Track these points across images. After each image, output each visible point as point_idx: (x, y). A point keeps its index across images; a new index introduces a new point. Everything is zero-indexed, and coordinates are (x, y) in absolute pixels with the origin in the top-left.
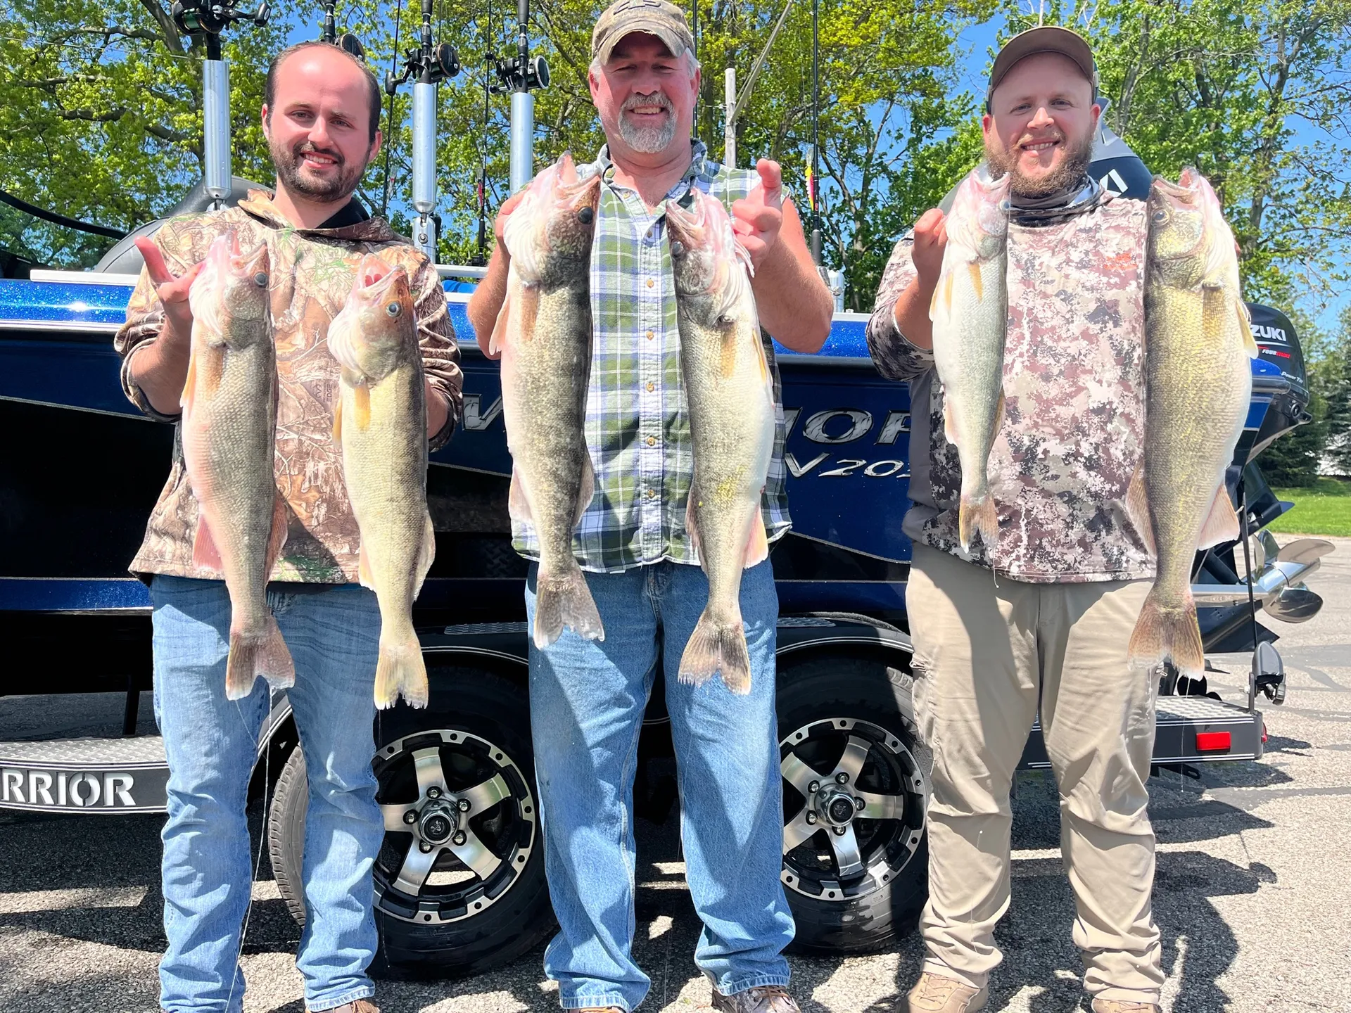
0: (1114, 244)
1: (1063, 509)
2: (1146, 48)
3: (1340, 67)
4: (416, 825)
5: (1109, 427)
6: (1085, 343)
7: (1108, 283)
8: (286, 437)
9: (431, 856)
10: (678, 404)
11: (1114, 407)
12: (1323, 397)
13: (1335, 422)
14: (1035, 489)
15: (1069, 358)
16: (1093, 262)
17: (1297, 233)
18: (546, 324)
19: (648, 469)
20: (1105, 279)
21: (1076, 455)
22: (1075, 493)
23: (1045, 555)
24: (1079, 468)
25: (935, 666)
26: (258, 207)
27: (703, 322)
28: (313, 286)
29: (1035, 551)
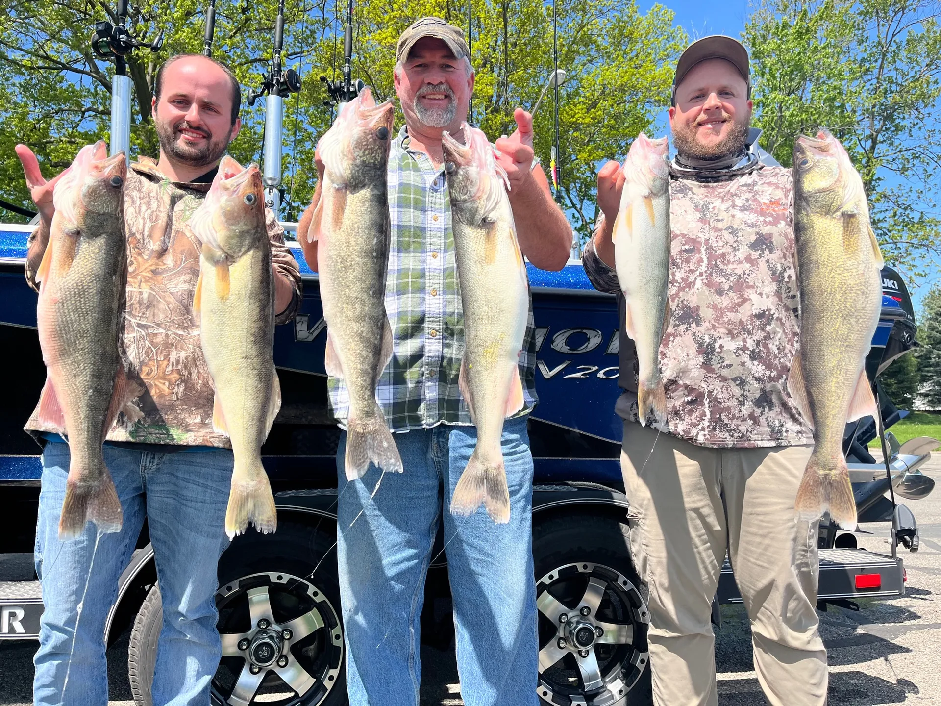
0: (766, 195)
1: (737, 391)
2: (780, 125)
3: (912, 136)
4: (247, 651)
5: (768, 328)
6: (747, 266)
7: (765, 221)
8: (155, 332)
9: (260, 677)
10: (456, 306)
11: (772, 312)
12: (913, 357)
13: (923, 373)
14: (714, 375)
15: (737, 277)
16: (752, 206)
17: (890, 245)
18: (352, 217)
19: (430, 355)
20: (762, 219)
21: (744, 349)
22: (744, 378)
23: (724, 427)
24: (746, 358)
25: (645, 515)
26: (144, 166)
27: (471, 223)
28: (182, 223)
29: (716, 423)
